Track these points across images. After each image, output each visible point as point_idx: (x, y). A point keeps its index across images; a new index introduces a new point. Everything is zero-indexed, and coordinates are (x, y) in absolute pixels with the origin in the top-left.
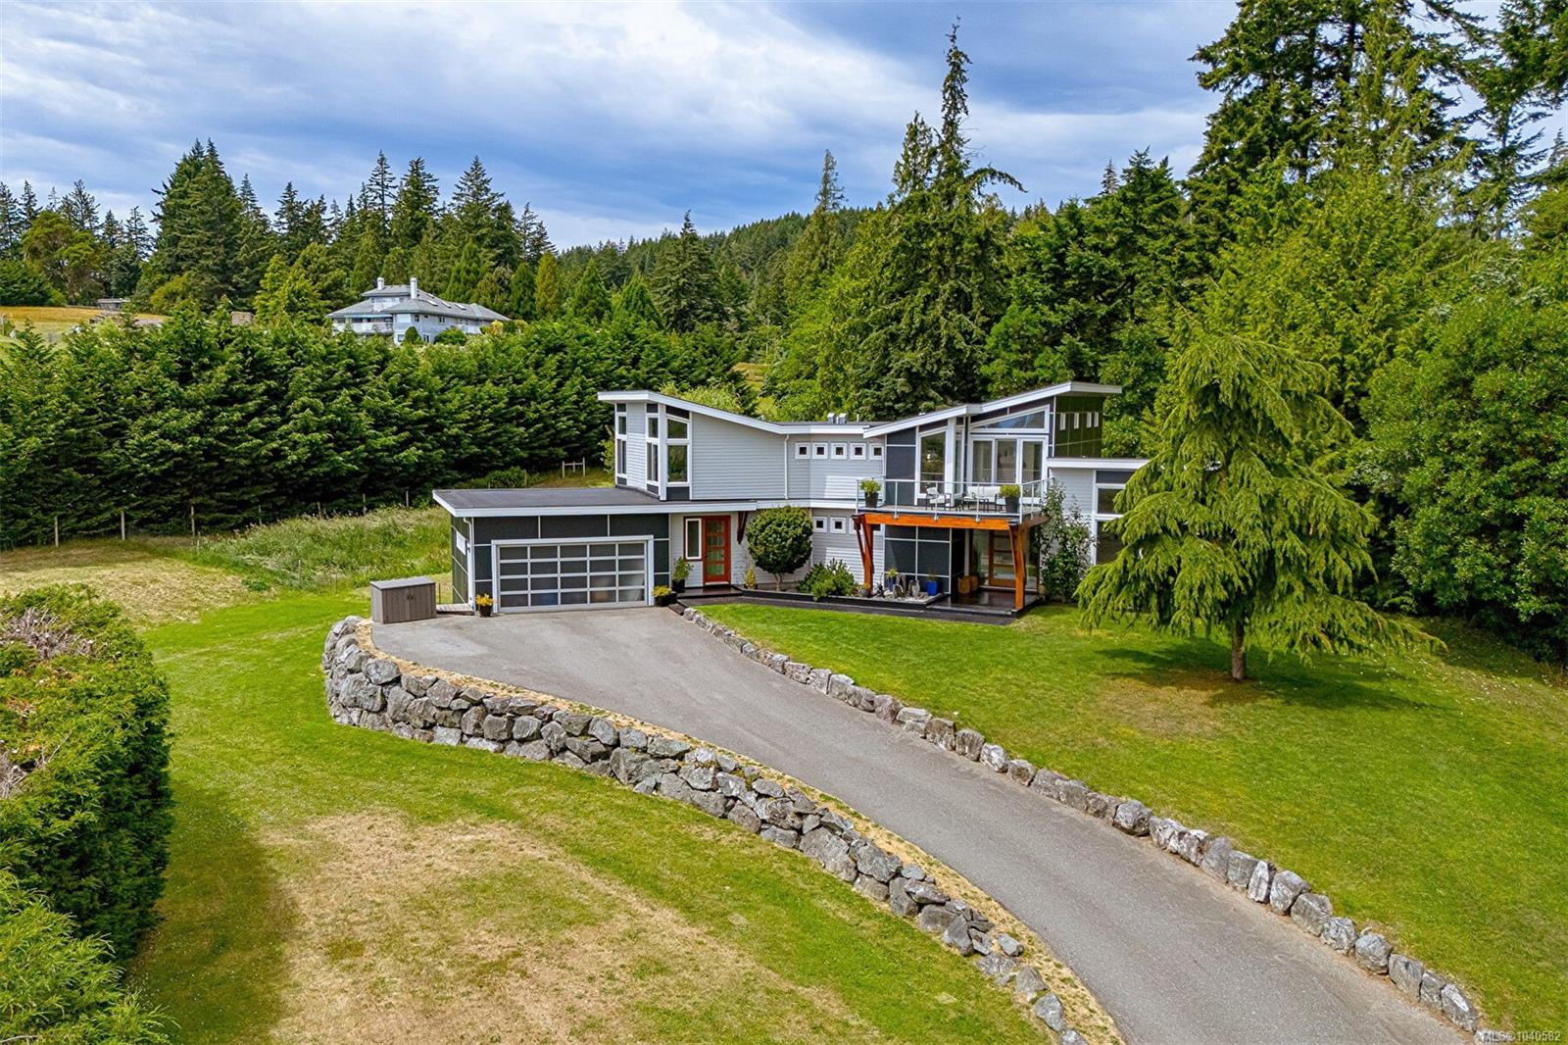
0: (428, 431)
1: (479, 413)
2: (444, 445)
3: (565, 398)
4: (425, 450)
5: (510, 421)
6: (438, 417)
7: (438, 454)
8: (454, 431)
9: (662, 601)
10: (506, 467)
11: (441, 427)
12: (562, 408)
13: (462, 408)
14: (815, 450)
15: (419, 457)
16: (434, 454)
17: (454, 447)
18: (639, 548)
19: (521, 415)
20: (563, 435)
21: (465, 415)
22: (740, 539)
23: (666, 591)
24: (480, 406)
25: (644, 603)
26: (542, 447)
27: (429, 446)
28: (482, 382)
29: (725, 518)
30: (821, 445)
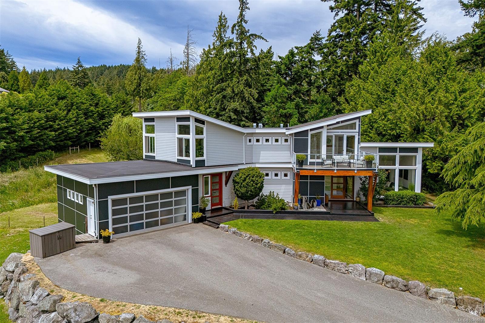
0: (8, 134)
1: (32, 125)
2: (16, 140)
3: (70, 119)
4: (7, 143)
5: (46, 129)
6: (12, 127)
7: (14, 145)
8: (22, 133)
9: (196, 221)
10: (45, 150)
11: (14, 132)
12: (70, 124)
13: (24, 123)
14: (255, 141)
15: (5, 147)
16: (11, 145)
17: (20, 141)
18: (183, 193)
19: (51, 126)
20: (70, 136)
21: (26, 126)
22: (226, 184)
23: (198, 215)
24: (32, 122)
25: (186, 222)
26: (61, 141)
27: (9, 141)
28: (33, 111)
29: (220, 175)
30: (258, 138)
